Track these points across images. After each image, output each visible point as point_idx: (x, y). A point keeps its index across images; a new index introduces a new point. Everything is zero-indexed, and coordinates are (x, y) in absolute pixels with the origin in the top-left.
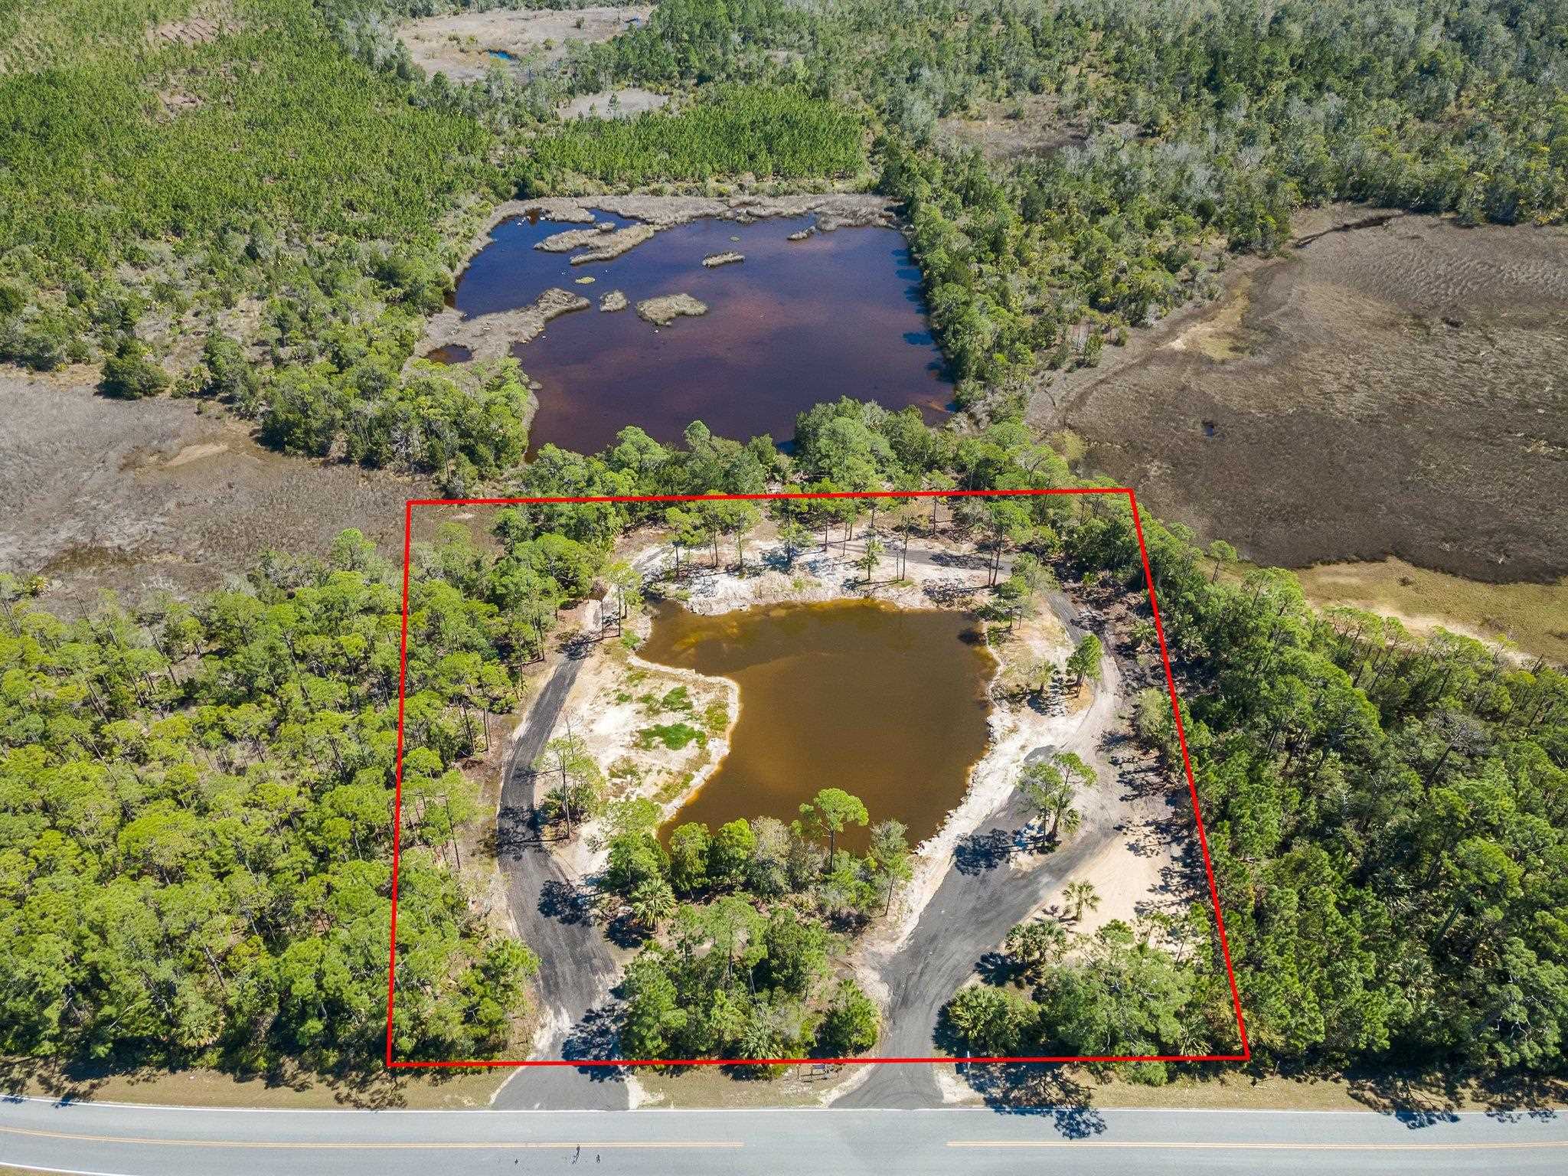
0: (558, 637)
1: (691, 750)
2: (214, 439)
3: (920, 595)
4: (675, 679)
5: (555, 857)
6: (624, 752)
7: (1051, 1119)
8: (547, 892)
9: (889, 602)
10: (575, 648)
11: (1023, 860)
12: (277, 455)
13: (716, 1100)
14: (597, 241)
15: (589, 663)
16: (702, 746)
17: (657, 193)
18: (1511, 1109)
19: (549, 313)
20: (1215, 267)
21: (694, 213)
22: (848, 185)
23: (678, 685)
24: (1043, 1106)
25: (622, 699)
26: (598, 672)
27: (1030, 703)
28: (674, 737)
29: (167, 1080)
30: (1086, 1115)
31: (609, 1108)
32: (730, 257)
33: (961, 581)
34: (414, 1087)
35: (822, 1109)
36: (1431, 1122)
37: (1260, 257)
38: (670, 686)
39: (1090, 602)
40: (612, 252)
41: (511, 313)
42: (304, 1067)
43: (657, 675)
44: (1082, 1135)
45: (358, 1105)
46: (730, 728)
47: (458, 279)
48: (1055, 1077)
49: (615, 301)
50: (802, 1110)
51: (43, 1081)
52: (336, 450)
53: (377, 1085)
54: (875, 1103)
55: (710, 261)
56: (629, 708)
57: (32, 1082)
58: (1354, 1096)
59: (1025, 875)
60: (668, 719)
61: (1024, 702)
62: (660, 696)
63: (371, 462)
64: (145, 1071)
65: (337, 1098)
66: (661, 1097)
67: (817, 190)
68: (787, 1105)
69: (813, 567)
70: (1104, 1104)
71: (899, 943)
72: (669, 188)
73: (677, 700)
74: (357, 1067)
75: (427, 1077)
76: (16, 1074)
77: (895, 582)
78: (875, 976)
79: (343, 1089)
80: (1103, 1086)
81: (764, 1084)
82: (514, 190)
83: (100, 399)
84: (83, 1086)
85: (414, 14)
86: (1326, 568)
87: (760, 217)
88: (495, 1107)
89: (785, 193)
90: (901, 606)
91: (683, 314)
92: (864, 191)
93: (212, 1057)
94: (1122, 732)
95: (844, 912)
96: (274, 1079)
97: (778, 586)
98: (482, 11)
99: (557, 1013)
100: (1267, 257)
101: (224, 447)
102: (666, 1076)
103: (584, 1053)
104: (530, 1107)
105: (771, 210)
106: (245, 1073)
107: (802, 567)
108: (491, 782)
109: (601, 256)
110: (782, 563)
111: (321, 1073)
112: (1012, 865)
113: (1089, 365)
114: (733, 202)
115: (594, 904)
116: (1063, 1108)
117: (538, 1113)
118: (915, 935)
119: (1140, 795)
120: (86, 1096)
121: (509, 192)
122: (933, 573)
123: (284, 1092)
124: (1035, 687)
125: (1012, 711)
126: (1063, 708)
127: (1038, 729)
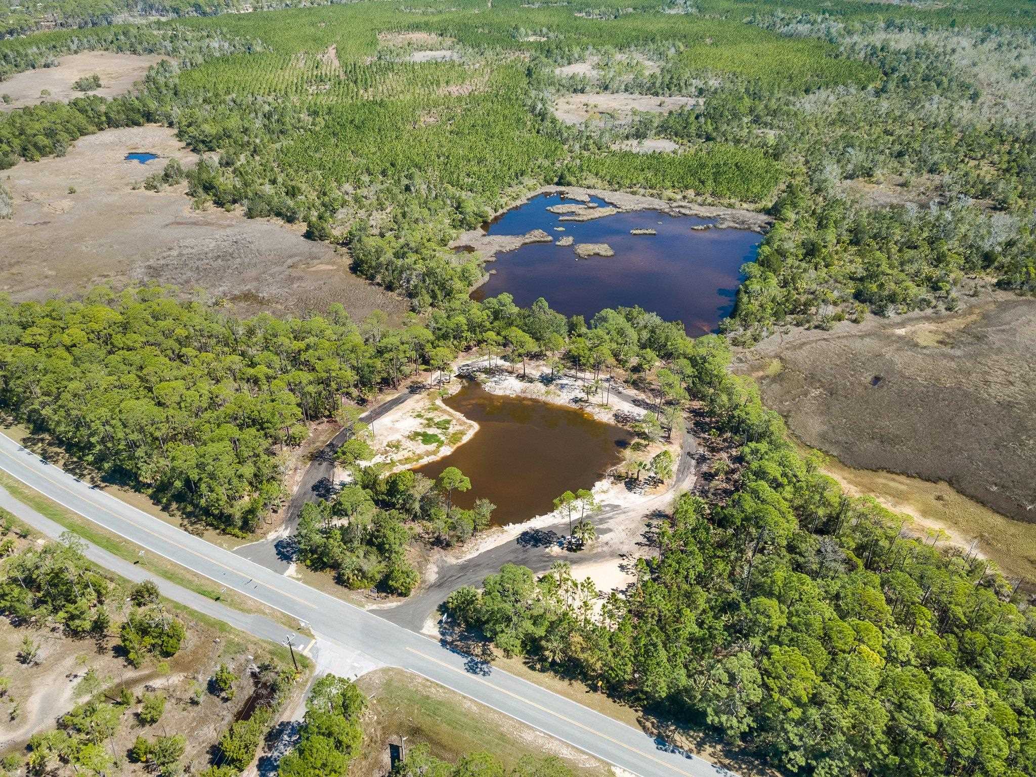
0: (412, 382)
1: (432, 447)
2: (334, 263)
3: (610, 416)
4: (450, 415)
5: (335, 470)
6: (400, 438)
7: (465, 660)
8: (321, 482)
9: (591, 415)
10: (415, 389)
11: (555, 550)
12: (354, 275)
13: (322, 588)
14: (581, 212)
15: (417, 397)
16: (438, 447)
17: (634, 193)
18: (730, 770)
19: (527, 241)
20: (971, 293)
21: (647, 206)
22: (752, 206)
23: (449, 418)
24: (467, 653)
25: (419, 416)
26: (418, 401)
27: (626, 483)
28: (427, 439)
29: (131, 493)
30: (484, 666)
31: (276, 571)
32: (650, 231)
33: (639, 415)
34: (211, 532)
35: (364, 610)
36: (673, 752)
37: (1016, 294)
38: (446, 417)
39: (709, 447)
40: (585, 218)
41: (508, 237)
42: (178, 509)
43: (444, 411)
44: (475, 672)
45: (186, 530)
46: (459, 444)
47: (496, 218)
48: (484, 645)
49: (567, 241)
50: (355, 607)
51: (92, 479)
52: (379, 279)
53: (198, 526)
54: (389, 619)
55: (634, 232)
56: (419, 420)
57: (89, 477)
58: (639, 721)
59: (551, 556)
60: (431, 431)
61: (623, 482)
62: (437, 420)
63: (390, 287)
64: (127, 487)
65: (181, 525)
66: (300, 576)
67: (731, 206)
68: (349, 602)
69: (562, 386)
70: (499, 666)
71: (459, 561)
72: (642, 191)
73: (444, 426)
74: (196, 517)
75: (218, 531)
76: (85, 472)
77: (601, 406)
78: (436, 569)
79: (186, 522)
80: (505, 660)
81: (346, 590)
82: (556, 180)
83: (302, 238)
84: (103, 485)
85: (575, 91)
86: (889, 475)
87: (684, 214)
88: (233, 552)
89: (709, 204)
90: (596, 417)
91: (598, 254)
92: (760, 211)
93: (150, 491)
94: (667, 513)
95: (443, 537)
96: (165, 509)
97: (538, 391)
98: (613, 93)
99: (286, 528)
100: (1021, 295)
101: (335, 268)
102: (309, 570)
103: (284, 548)
104: (246, 557)
105: (694, 212)
106: (157, 502)
107: (557, 385)
108: (333, 431)
109: (577, 218)
110: (547, 380)
111: (183, 513)
112: (547, 550)
113: (823, 329)
114: (675, 204)
115: (336, 493)
116: (476, 659)
117: (248, 561)
118: (470, 561)
119: (649, 546)
120: (102, 488)
121: (552, 180)
122: (627, 408)
123: (166, 514)
124: (635, 476)
125: (612, 483)
126: (643, 491)
127: (619, 496)
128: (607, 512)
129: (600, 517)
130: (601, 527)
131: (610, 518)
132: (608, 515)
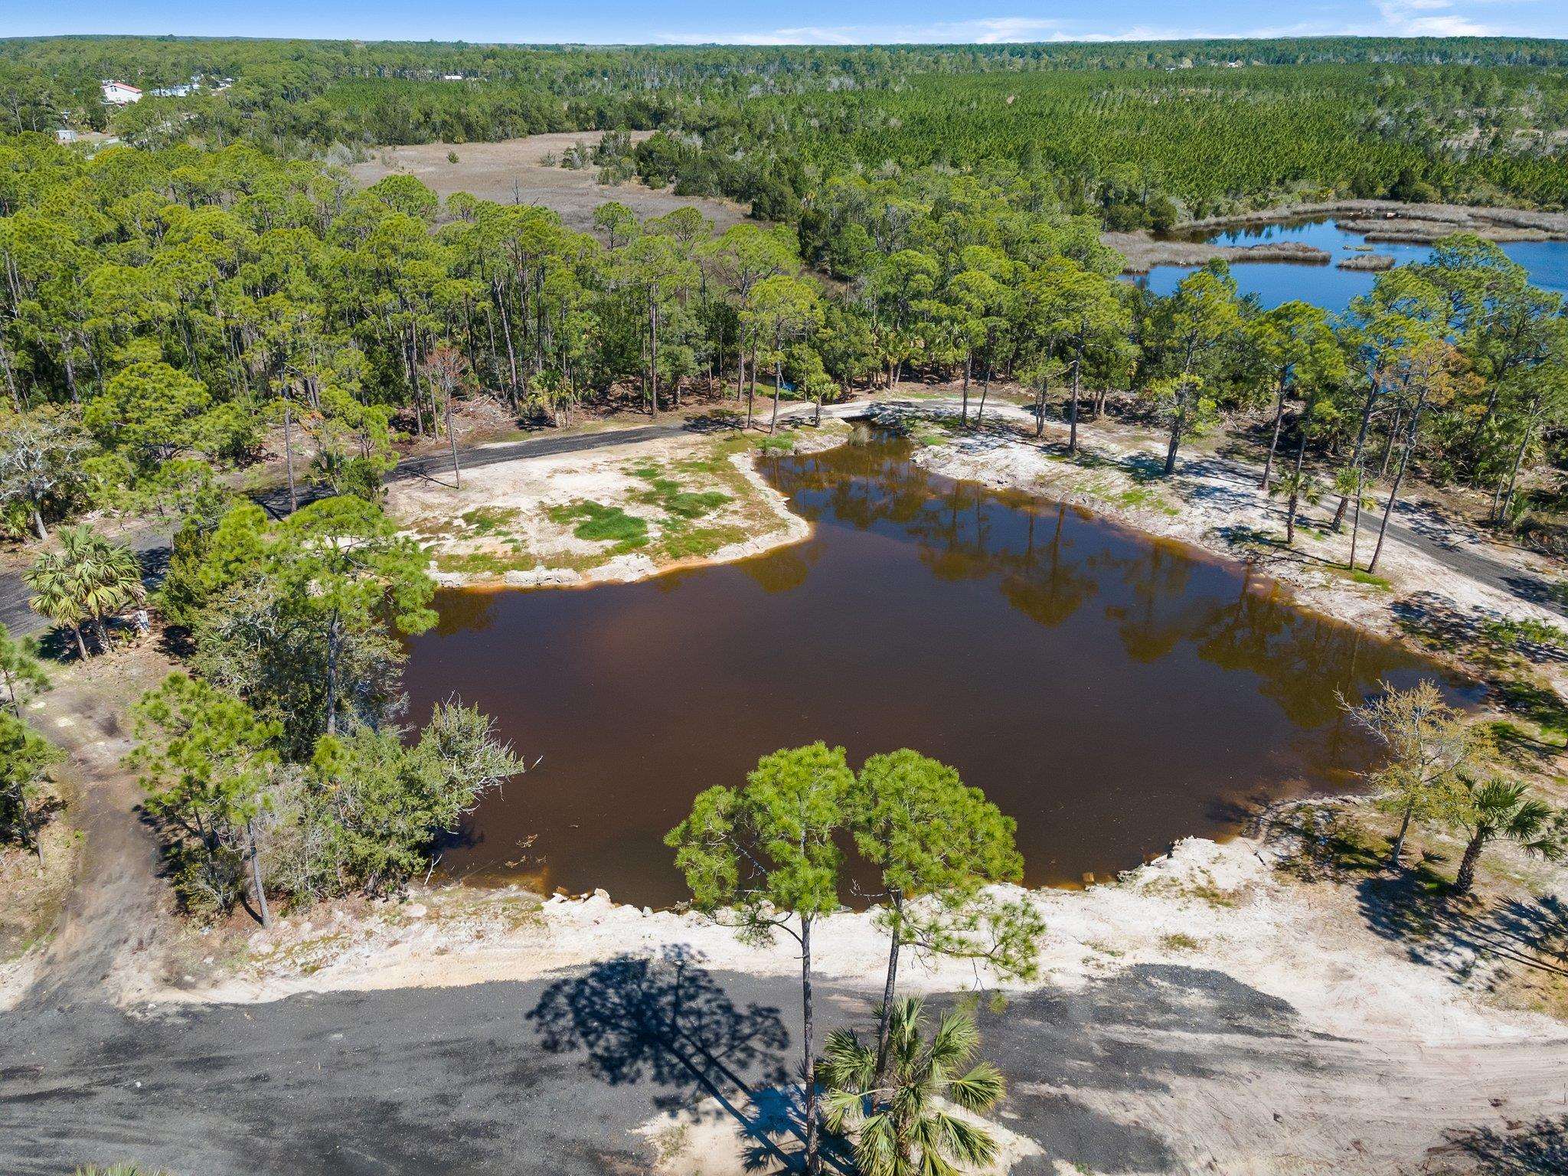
0: (715, 411)
1: (593, 548)
3: (1377, 605)
9: (1284, 588)
10: (708, 424)
15: (691, 438)
16: (612, 553)
23: (729, 493)
26: (683, 446)
27: (1371, 888)
38: (720, 490)
43: (732, 478)
46: (690, 563)
62: (686, 490)
77: (1343, 568)
97: (1100, 490)
107: (1182, 485)
110: (1150, 470)
121: (1372, 189)
122: (1470, 595)
124: (1449, 872)
125: (1284, 866)
126: (1485, 969)
127: (1309, 949)
128: (1185, 1019)
129: (1121, 1032)
130: (1099, 1101)
131: (1192, 1066)
132: (1183, 1040)
